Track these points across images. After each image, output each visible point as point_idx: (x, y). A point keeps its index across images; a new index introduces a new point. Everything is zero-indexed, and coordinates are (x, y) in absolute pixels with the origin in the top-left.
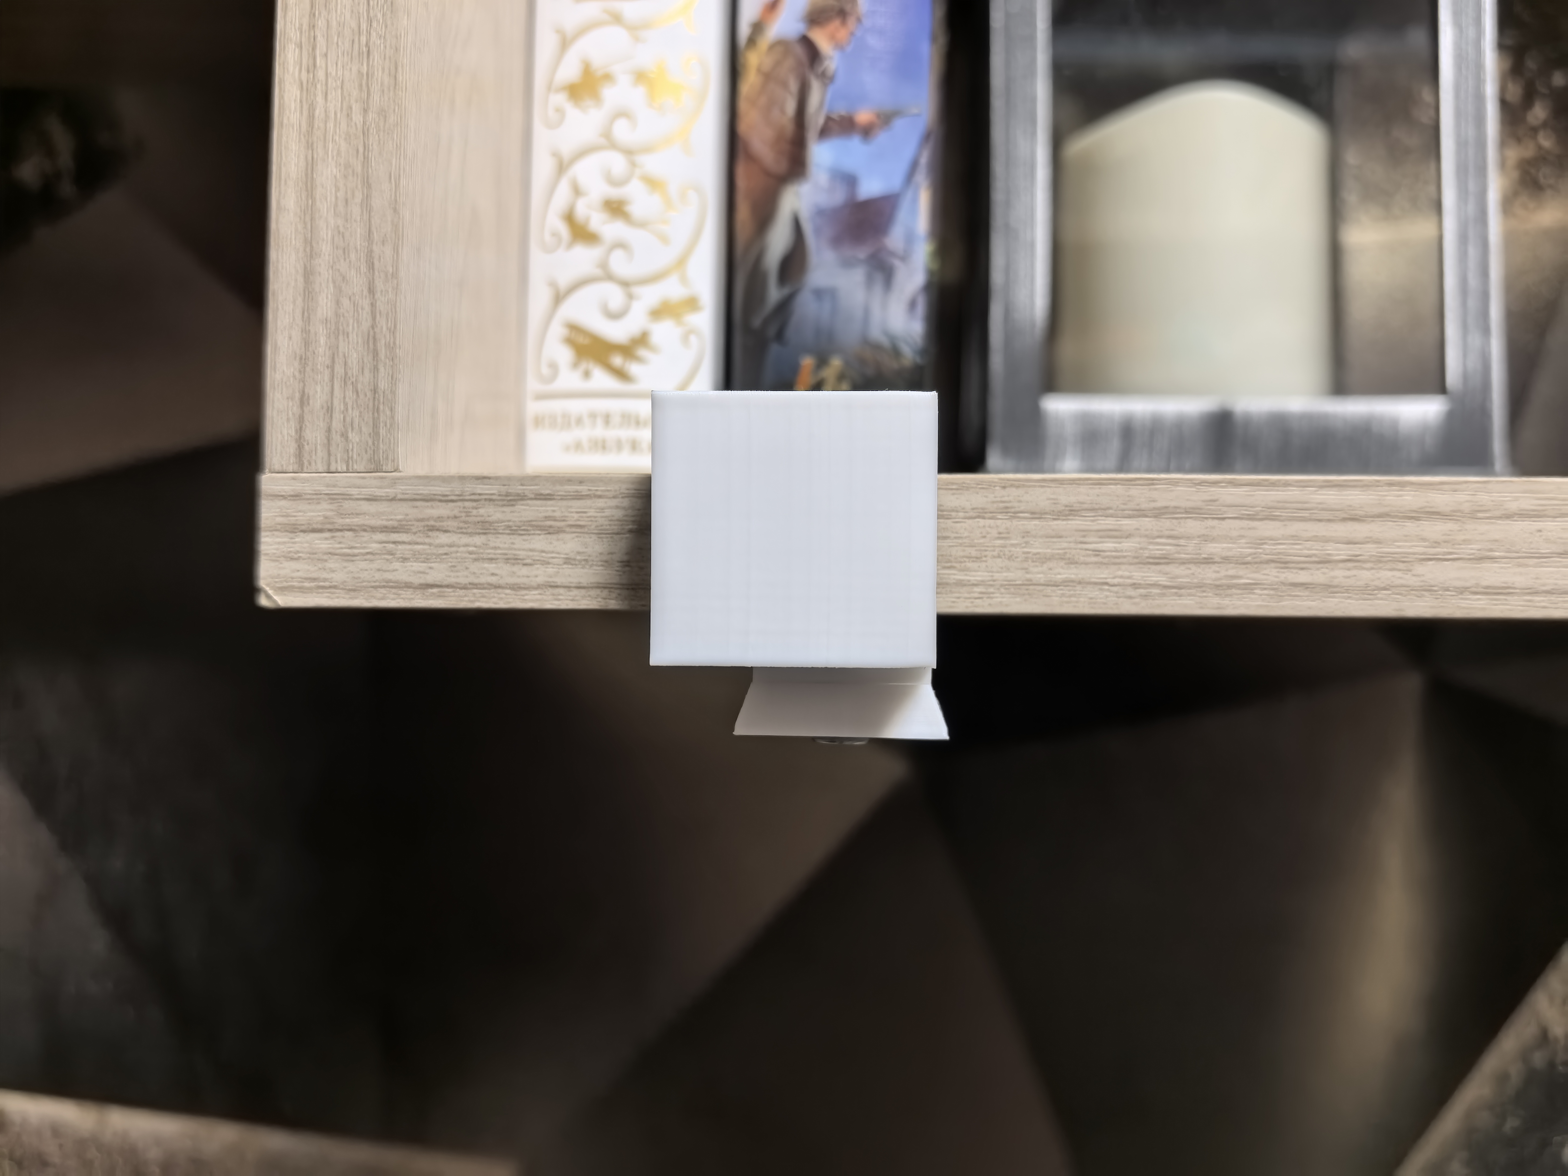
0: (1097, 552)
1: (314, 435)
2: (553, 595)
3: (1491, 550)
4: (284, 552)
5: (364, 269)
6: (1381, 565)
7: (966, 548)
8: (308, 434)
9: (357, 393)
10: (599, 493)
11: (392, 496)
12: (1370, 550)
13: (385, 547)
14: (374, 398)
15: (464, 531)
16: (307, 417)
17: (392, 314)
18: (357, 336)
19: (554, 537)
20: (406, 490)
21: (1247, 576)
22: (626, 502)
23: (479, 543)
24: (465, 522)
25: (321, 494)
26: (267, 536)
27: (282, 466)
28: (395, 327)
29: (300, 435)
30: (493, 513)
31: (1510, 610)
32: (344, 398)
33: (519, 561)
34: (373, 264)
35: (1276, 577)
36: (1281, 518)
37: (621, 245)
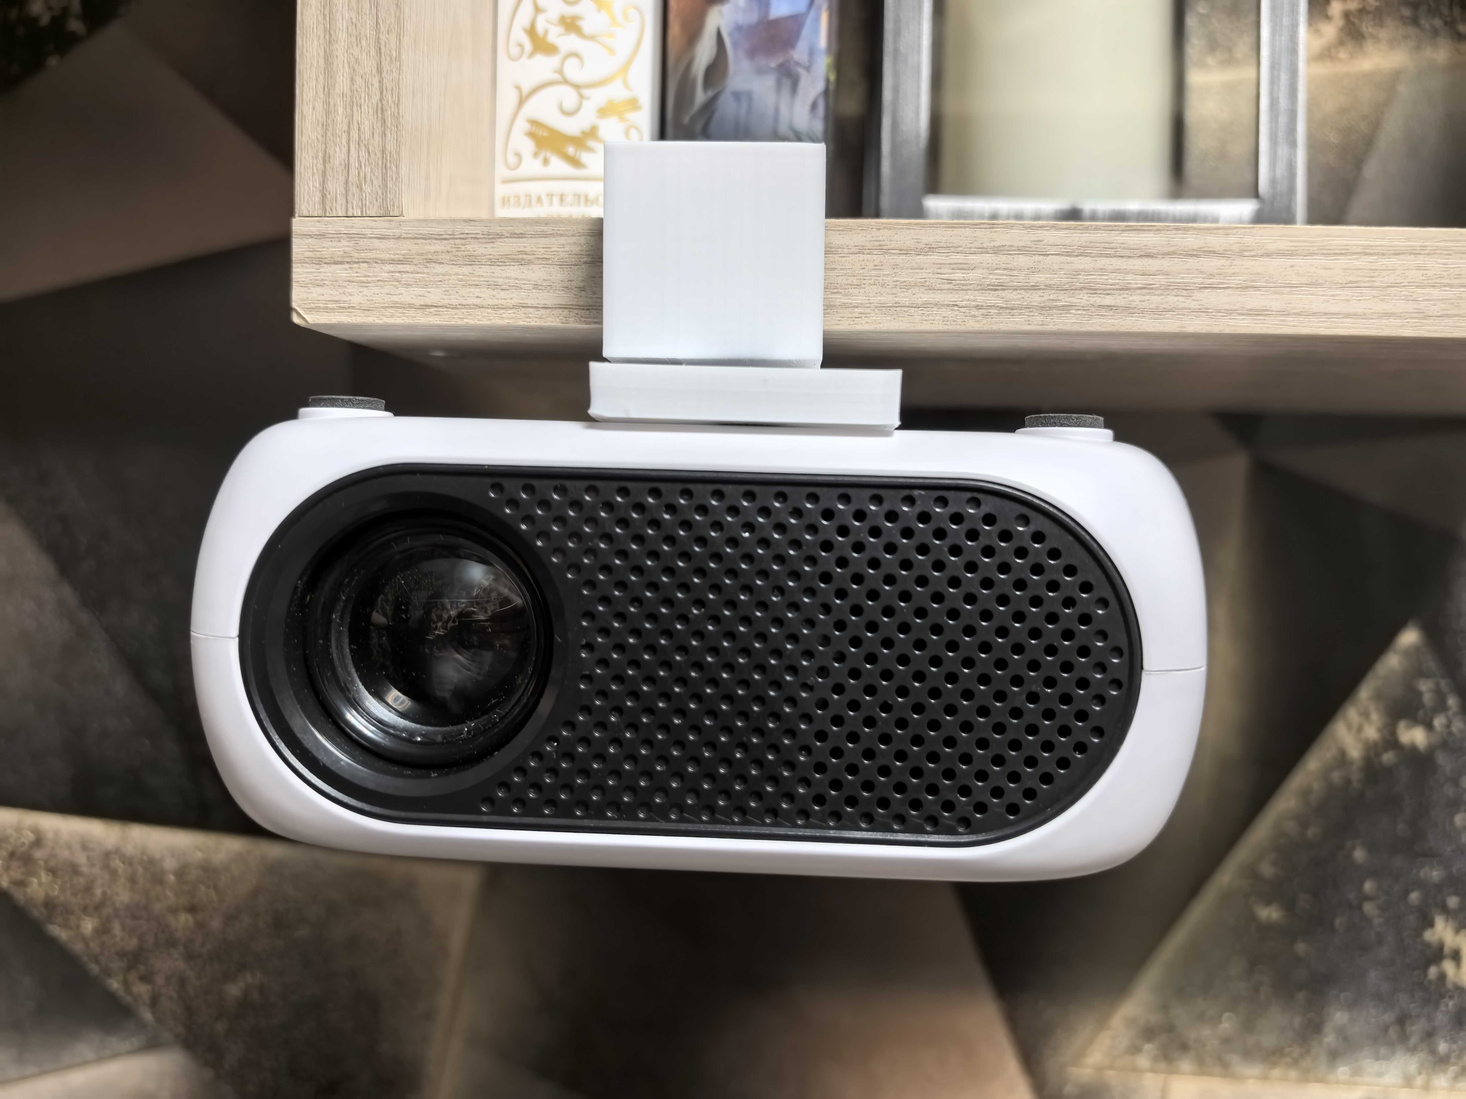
0: (949, 281)
1: (335, 186)
2: (525, 313)
3: (1254, 281)
4: (311, 280)
5: (373, 52)
6: (1168, 292)
7: (850, 278)
8: (330, 186)
9: (369, 153)
10: (560, 232)
11: (398, 235)
12: (1160, 280)
13: (392, 275)
14: (383, 157)
15: (455, 263)
16: (329, 172)
17: (396, 89)
18: (368, 107)
19: (526, 267)
20: (409, 230)
21: (1065, 299)
22: (582, 240)
23: (466, 273)
24: (456, 256)
25: (341, 234)
26: (298, 267)
27: (309, 211)
28: (399, 100)
29: (323, 187)
30: (478, 249)
31: (1268, 328)
32: (359, 157)
33: (498, 287)
34: (380, 49)
35: (1087, 301)
36: (1092, 255)
37: (575, 55)
